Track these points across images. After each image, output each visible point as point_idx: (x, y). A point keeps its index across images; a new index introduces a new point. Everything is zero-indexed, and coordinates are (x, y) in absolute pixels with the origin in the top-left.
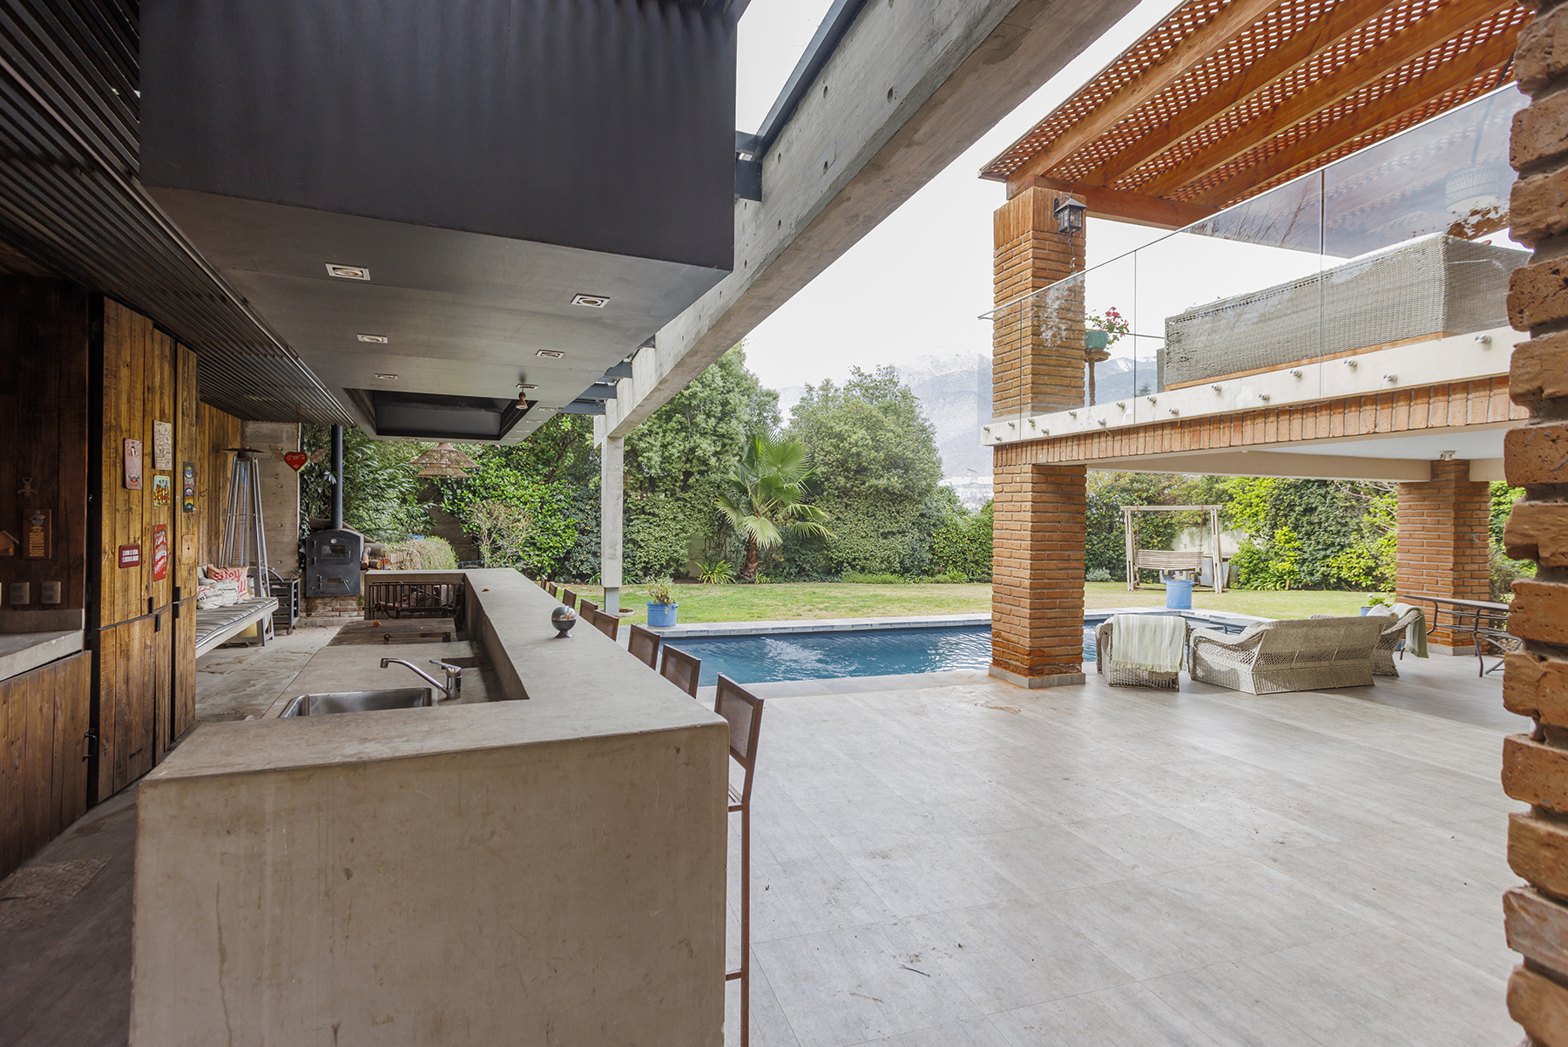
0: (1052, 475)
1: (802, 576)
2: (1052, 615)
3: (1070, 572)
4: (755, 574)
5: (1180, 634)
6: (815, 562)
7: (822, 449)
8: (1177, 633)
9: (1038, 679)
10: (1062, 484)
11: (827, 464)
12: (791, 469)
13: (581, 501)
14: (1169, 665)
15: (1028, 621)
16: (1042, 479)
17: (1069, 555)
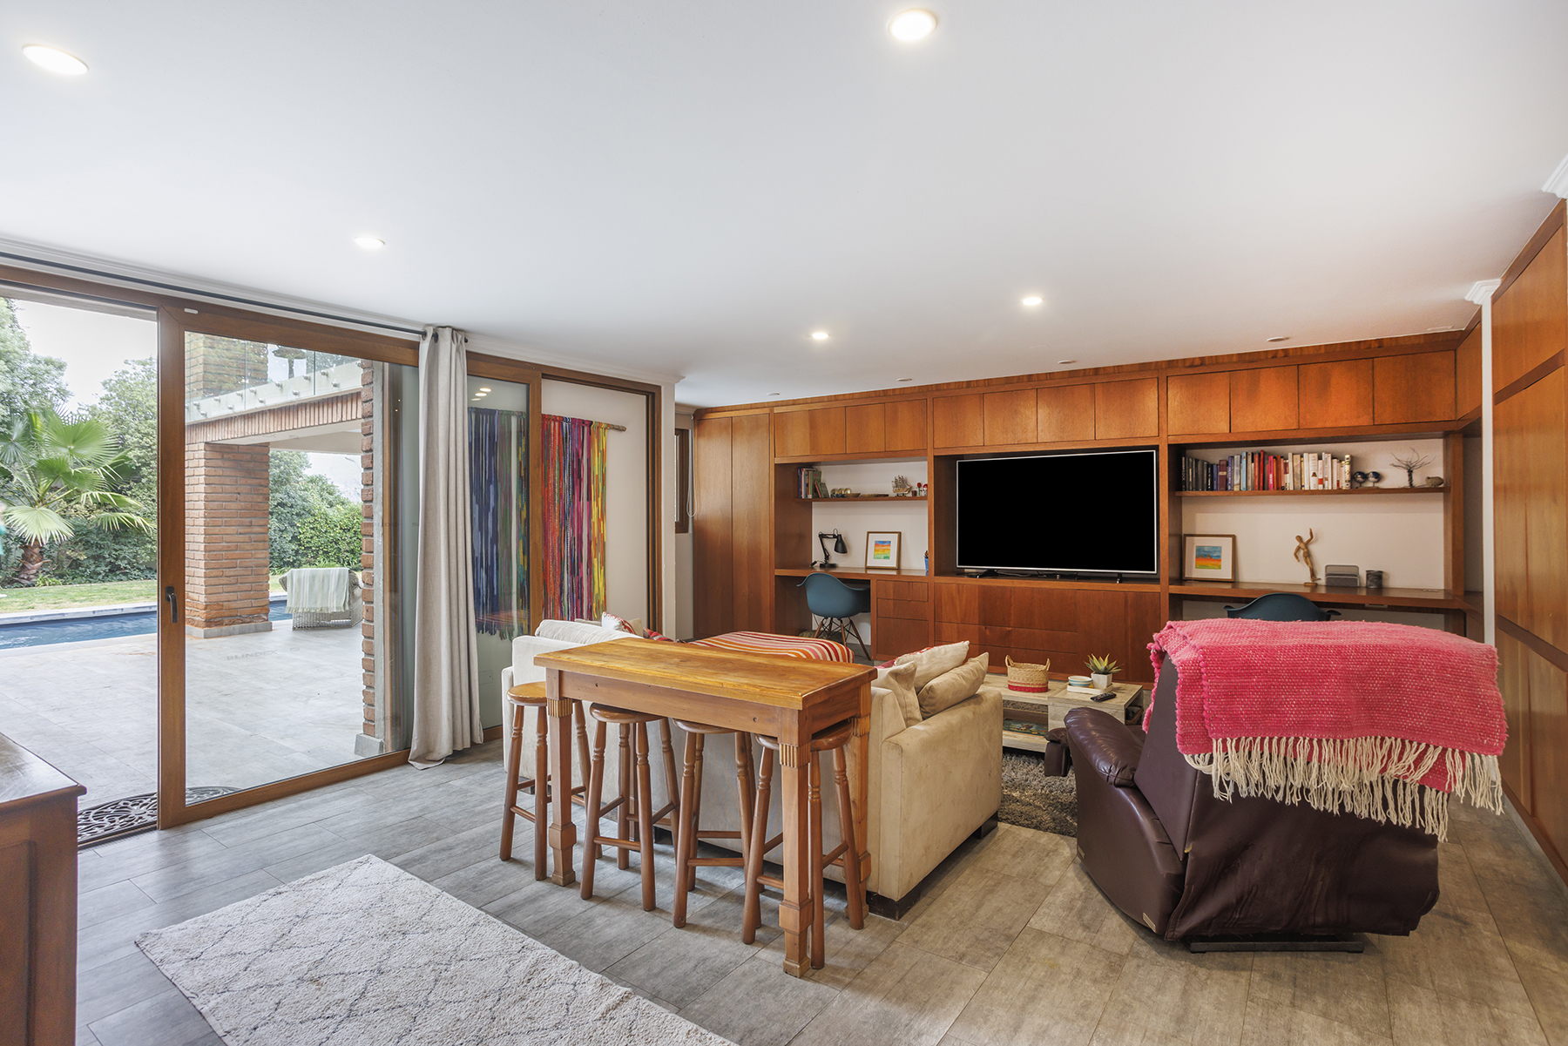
0: (227, 453)
1: (116, 575)
2: (232, 573)
3: (252, 536)
4: (37, 576)
5: (344, 581)
6: (134, 557)
7: (139, 432)
8: (342, 580)
9: (215, 629)
10: (241, 461)
11: (143, 447)
12: (89, 452)
14: (335, 606)
15: (204, 579)
16: (218, 455)
17: (251, 522)
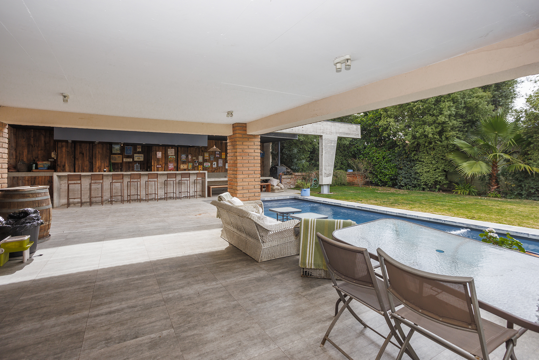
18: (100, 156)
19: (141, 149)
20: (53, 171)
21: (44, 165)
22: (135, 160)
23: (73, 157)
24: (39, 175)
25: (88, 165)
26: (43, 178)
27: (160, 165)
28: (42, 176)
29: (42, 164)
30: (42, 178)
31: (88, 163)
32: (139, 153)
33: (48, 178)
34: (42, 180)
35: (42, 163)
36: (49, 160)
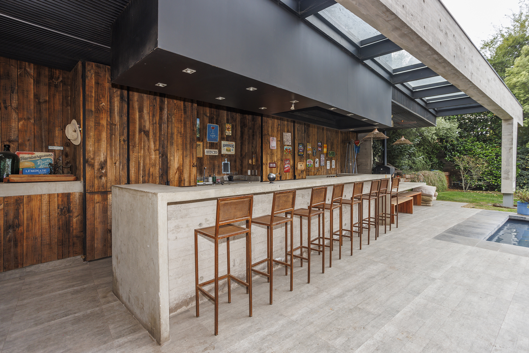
13: (523, 154)
18: (180, 141)
19: (231, 132)
20: (73, 178)
21: (35, 162)
22: (222, 153)
23: (124, 141)
24: (32, 193)
25: (157, 162)
26: (45, 200)
27: (275, 163)
28: (41, 195)
29: (30, 158)
30: (41, 200)
31: (158, 156)
32: (228, 139)
33: (60, 199)
34: (40, 208)
35: (30, 156)
36: (50, 148)
